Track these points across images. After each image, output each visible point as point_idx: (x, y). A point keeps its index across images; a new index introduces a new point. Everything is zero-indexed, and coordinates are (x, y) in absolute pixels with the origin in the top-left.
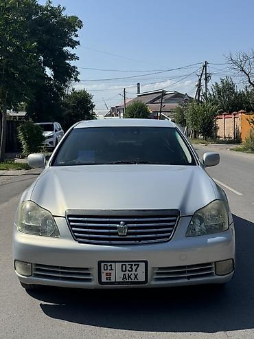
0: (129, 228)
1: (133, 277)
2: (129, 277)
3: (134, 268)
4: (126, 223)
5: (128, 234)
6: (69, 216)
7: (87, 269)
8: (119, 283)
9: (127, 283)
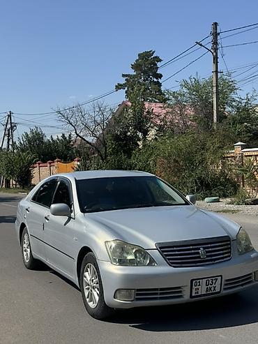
0: (207, 252)
1: (212, 289)
2: (210, 289)
3: (214, 281)
4: (204, 248)
5: (207, 256)
6: (160, 248)
7: (179, 288)
8: (204, 295)
9: (209, 294)
